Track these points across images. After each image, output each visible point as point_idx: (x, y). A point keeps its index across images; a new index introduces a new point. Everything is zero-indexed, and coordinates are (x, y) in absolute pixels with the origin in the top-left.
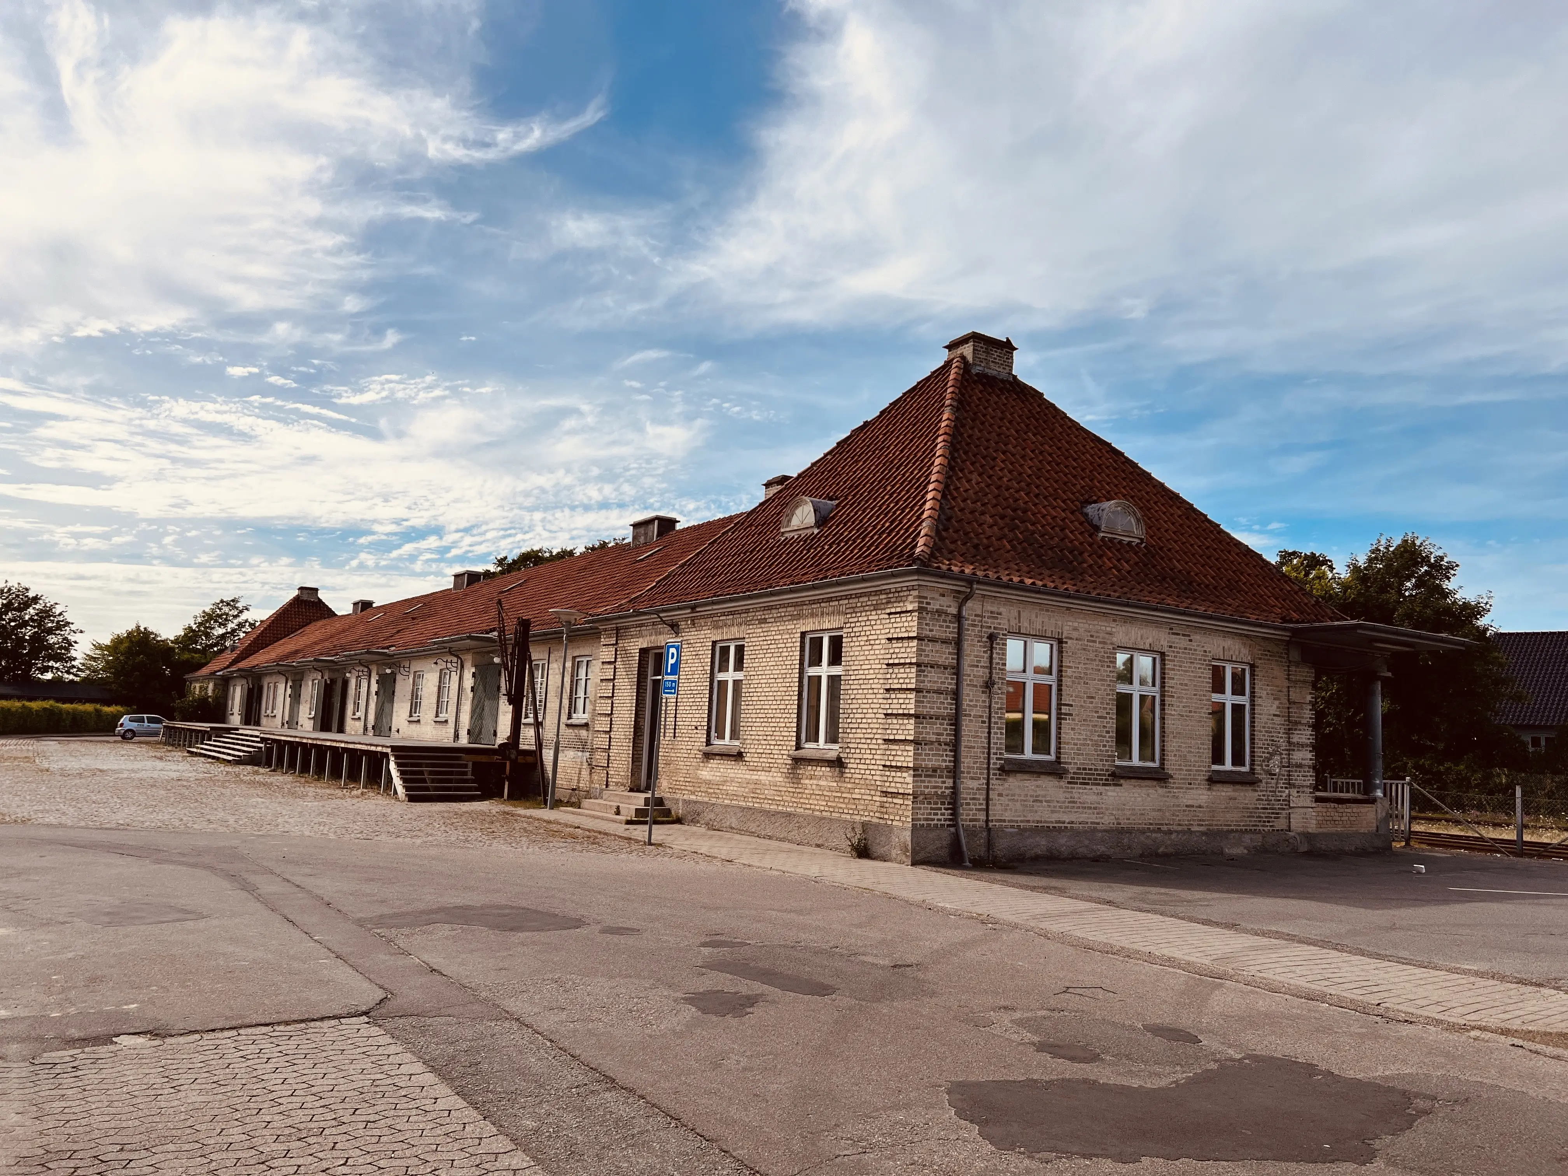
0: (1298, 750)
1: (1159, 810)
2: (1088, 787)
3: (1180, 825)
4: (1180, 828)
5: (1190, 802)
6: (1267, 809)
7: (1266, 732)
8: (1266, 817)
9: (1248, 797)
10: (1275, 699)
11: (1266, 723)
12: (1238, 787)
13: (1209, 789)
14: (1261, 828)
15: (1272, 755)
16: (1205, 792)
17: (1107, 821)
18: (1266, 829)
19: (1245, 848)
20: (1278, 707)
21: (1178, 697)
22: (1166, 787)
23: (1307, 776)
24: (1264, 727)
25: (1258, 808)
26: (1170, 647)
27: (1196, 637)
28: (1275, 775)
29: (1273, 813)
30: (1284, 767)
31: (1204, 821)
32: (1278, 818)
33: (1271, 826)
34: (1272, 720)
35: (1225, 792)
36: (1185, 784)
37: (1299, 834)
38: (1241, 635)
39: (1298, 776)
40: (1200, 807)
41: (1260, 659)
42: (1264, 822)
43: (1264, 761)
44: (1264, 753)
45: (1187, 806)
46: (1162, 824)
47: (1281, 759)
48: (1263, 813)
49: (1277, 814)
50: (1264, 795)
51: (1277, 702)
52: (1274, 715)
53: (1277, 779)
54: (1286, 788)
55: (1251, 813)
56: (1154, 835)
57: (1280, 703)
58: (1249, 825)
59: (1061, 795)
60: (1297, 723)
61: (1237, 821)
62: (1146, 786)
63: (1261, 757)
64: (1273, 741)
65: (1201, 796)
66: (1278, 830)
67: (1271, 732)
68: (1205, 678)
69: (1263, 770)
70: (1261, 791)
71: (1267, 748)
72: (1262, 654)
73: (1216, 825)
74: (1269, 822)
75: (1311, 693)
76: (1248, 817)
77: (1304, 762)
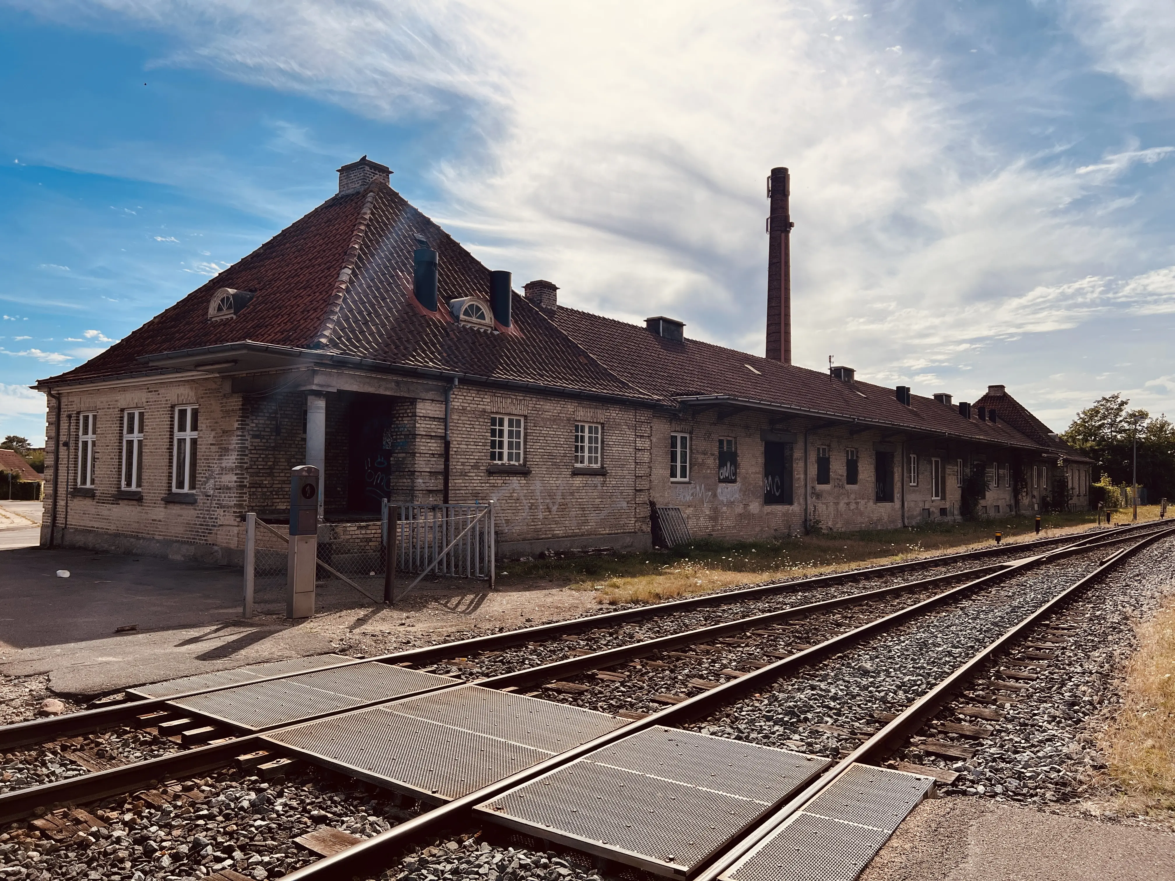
0: (226, 474)
1: (138, 522)
2: (105, 505)
3: (148, 534)
4: (149, 536)
5: (155, 517)
6: (202, 525)
7: (205, 459)
8: (203, 532)
9: (188, 514)
10: (212, 430)
11: (205, 452)
12: (184, 506)
13: (165, 508)
14: (198, 541)
15: (208, 479)
16: (163, 509)
17: (112, 528)
18: (201, 542)
19: (182, 556)
20: (214, 437)
21: (150, 439)
22: (142, 506)
23: (232, 497)
24: (203, 456)
25: (196, 524)
26: (147, 402)
27: (162, 391)
28: (210, 496)
29: (207, 529)
30: (217, 489)
31: (162, 532)
32: (211, 533)
33: (205, 540)
34: (210, 449)
35: (176, 510)
36: (151, 503)
37: (221, 548)
38: (188, 381)
39: (225, 497)
40: (160, 521)
41: (202, 398)
42: (201, 536)
43: (202, 485)
44: (202, 477)
45: (153, 520)
46: (139, 533)
47: (215, 482)
48: (201, 529)
49: (210, 530)
50: (201, 514)
51: (213, 433)
52: (211, 444)
53: (211, 500)
54: (218, 508)
55: (192, 528)
56: (132, 540)
57: (216, 433)
58: (190, 538)
59: (93, 511)
60: (227, 450)
61: (182, 534)
62: (132, 505)
63: (200, 481)
64: (209, 467)
65: (160, 513)
66: (210, 544)
67: (208, 460)
68: (166, 421)
69: (202, 492)
70: (200, 510)
71: (204, 474)
72: (204, 394)
73: (169, 536)
74: (204, 536)
75: (237, 421)
76: (190, 531)
77: (230, 485)
